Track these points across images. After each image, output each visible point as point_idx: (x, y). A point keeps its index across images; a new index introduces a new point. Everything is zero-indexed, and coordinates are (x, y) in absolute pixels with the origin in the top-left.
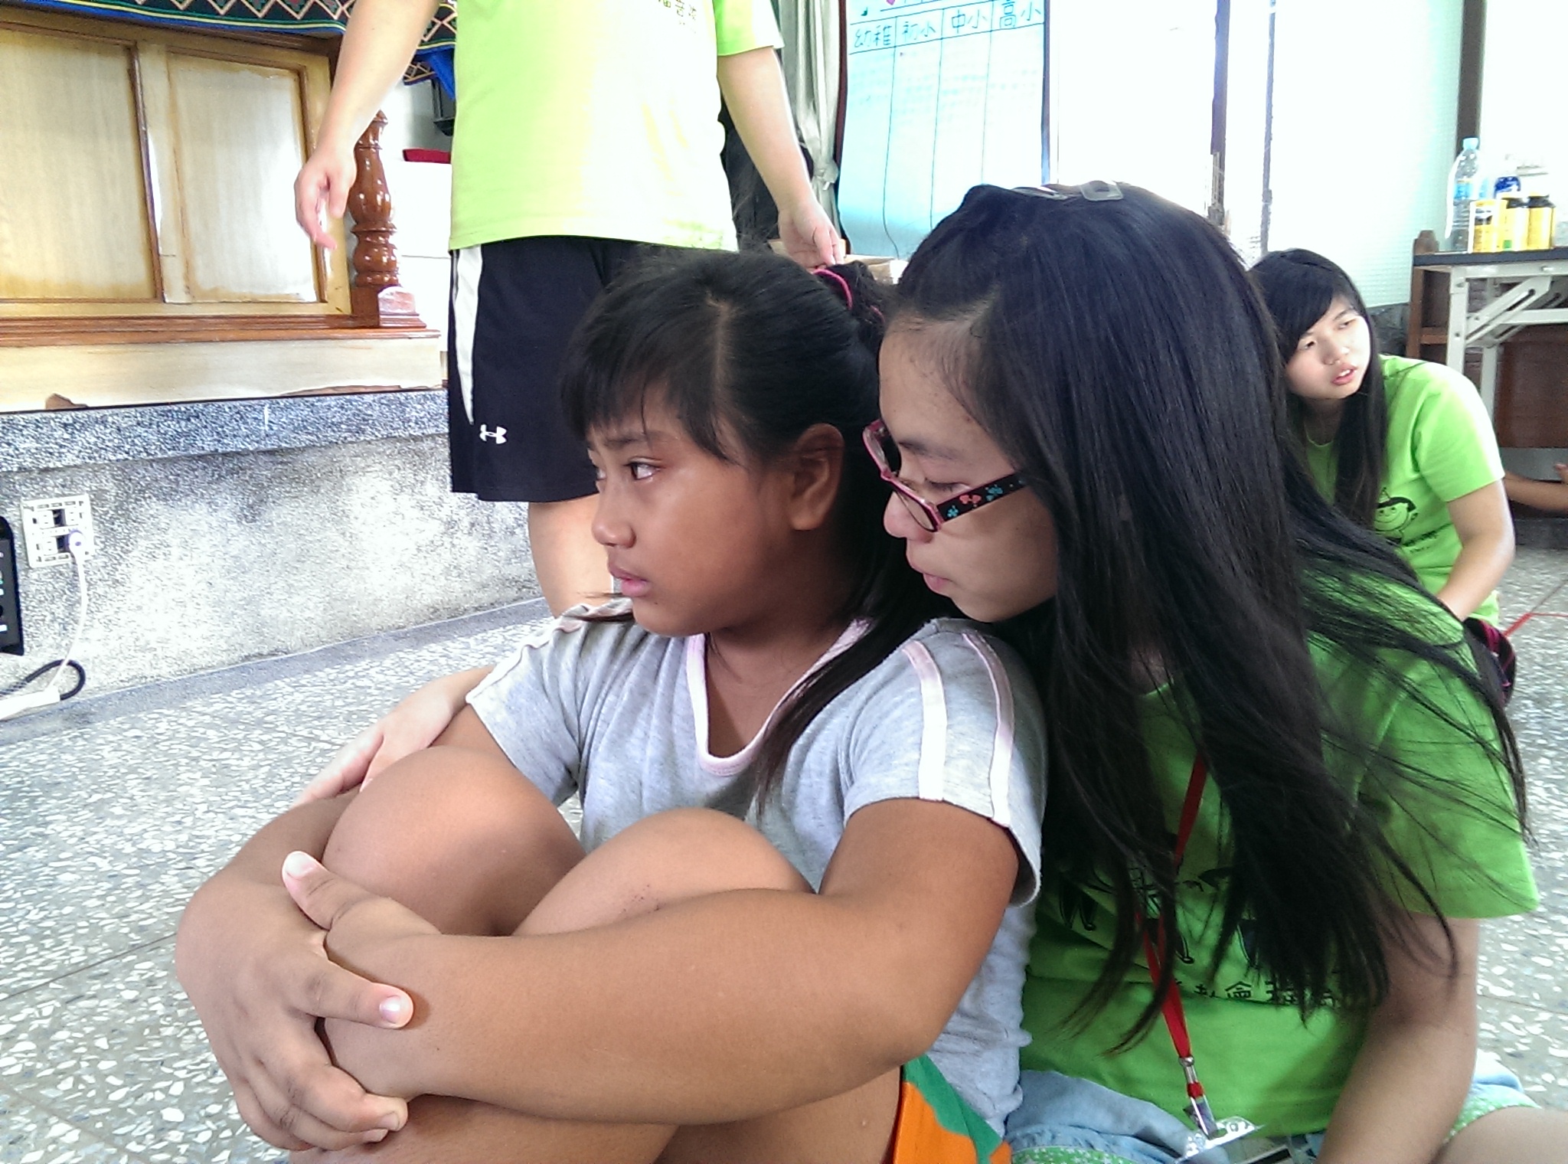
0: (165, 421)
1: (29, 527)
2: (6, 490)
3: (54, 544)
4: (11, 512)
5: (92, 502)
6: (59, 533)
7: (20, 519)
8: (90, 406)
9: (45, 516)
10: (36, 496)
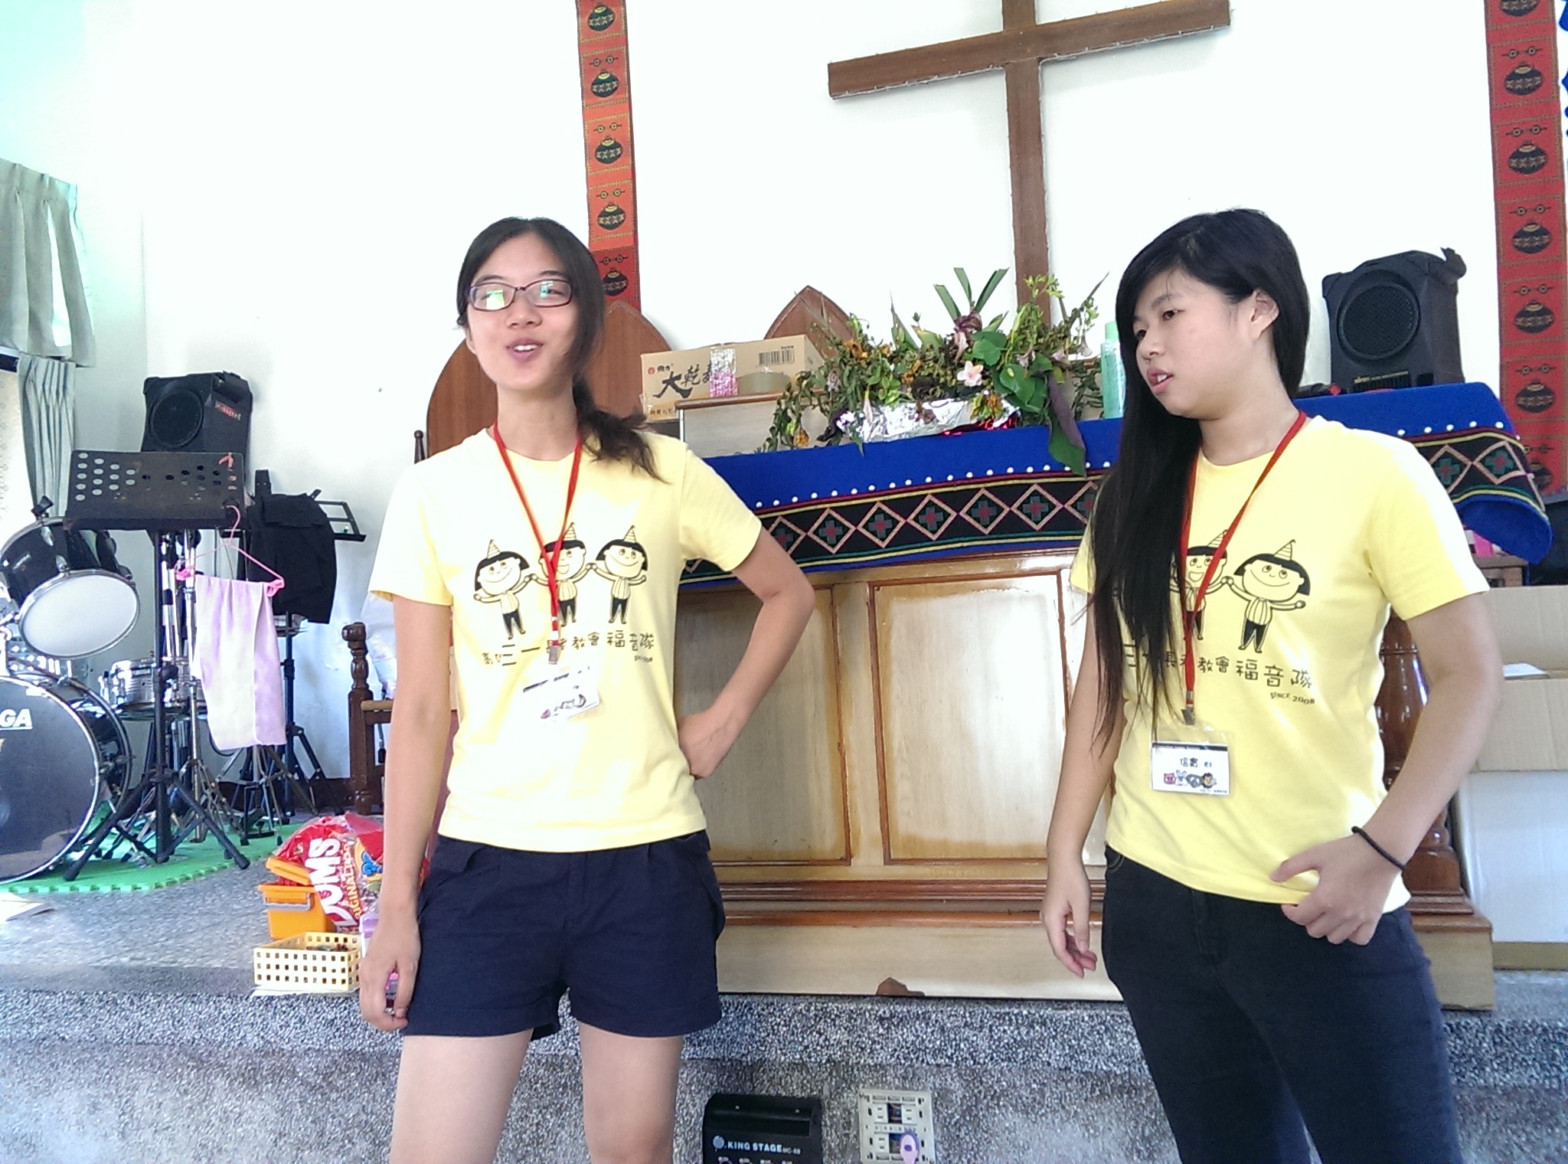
0: (1000, 1025)
1: (864, 1117)
2: (844, 1073)
3: (886, 1143)
4: (848, 1097)
5: (935, 1101)
6: (893, 1131)
7: (856, 1107)
8: (926, 994)
9: (880, 1109)
10: (875, 1085)
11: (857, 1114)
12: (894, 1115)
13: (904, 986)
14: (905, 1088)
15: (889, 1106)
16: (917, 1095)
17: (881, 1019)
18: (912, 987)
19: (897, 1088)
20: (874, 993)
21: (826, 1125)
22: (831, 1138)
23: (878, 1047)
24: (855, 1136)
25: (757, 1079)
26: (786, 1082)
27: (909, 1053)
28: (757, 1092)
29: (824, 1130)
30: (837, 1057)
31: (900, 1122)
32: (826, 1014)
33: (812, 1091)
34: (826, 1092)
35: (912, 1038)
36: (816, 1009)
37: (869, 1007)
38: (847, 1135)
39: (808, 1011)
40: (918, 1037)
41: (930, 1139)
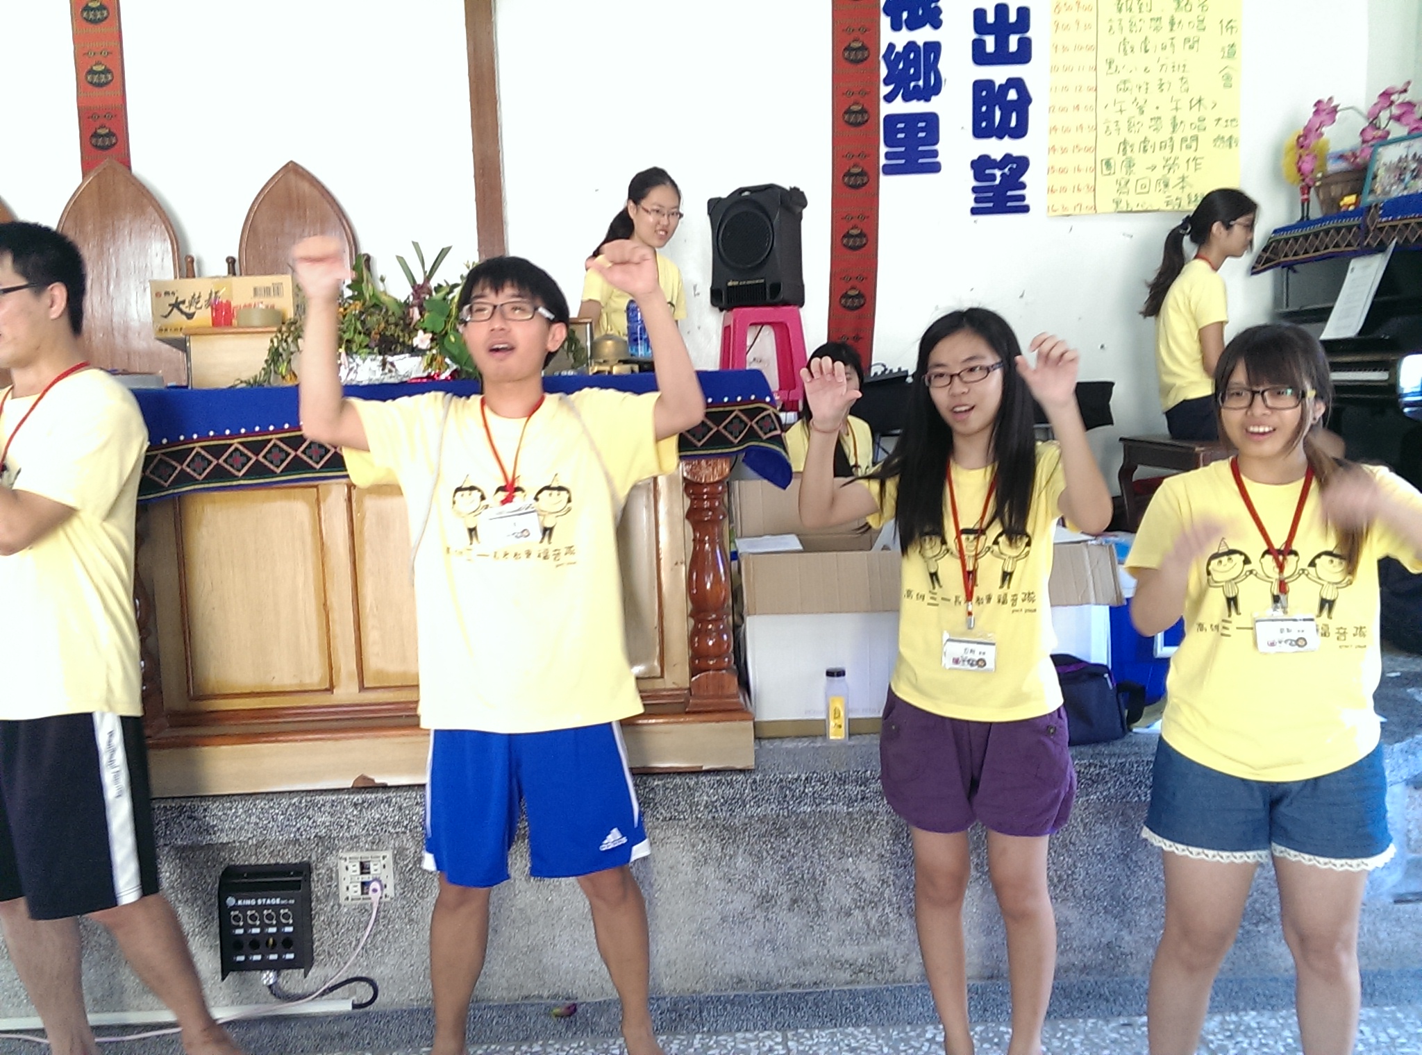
1: (343, 874)
2: (327, 844)
3: (359, 888)
4: (330, 860)
5: (395, 856)
6: (364, 880)
7: (337, 866)
8: (389, 784)
9: (354, 866)
10: (348, 851)
11: (337, 871)
12: (364, 868)
13: (373, 780)
14: (372, 850)
15: (362, 864)
16: (382, 854)
17: (356, 805)
18: (378, 780)
19: (367, 850)
20: (350, 786)
21: (313, 880)
22: (317, 889)
23: (353, 824)
24: (336, 886)
25: (260, 853)
26: (283, 854)
27: (376, 826)
28: (260, 862)
29: (313, 885)
30: (323, 833)
31: (369, 873)
32: (314, 804)
33: (303, 858)
34: (314, 858)
35: (377, 816)
36: (306, 801)
37: (347, 797)
38: (330, 886)
39: (300, 802)
40: (382, 815)
41: (390, 884)
